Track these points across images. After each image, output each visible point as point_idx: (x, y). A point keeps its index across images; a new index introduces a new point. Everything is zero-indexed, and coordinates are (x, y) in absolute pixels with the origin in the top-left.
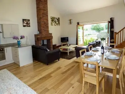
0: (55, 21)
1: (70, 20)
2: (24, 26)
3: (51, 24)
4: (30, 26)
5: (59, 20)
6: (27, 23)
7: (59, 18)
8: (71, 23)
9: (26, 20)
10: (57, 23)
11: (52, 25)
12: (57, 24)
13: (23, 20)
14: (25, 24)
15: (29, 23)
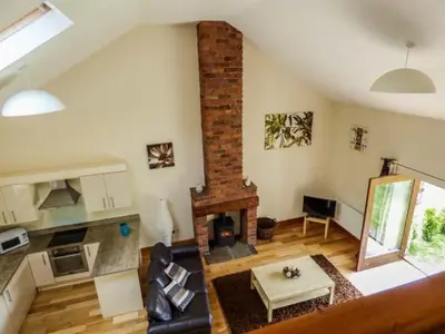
0: (287, 131)
1: (360, 132)
2: (153, 167)
3: (266, 144)
4: (173, 165)
5: (310, 124)
6: (163, 157)
7: (309, 115)
8: (358, 145)
9: (159, 145)
10: (299, 134)
11: (272, 147)
12: (299, 140)
13: (150, 148)
14: (155, 161)
15: (172, 156)
